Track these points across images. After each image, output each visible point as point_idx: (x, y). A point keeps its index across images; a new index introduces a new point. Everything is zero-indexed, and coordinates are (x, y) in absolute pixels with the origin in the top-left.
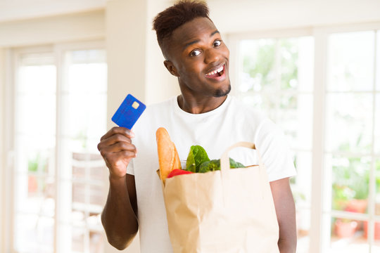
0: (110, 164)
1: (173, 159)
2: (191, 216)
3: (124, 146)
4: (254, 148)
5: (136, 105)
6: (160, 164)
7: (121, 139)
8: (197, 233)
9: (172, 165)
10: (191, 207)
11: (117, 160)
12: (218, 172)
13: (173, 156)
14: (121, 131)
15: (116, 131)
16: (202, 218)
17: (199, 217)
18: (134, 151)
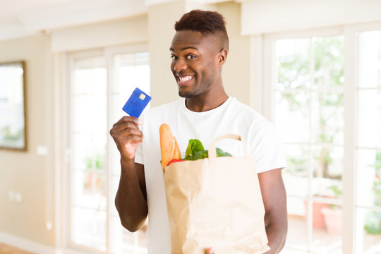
0: (120, 148)
1: (173, 151)
2: (183, 197)
3: (132, 132)
4: (240, 140)
5: (142, 97)
6: (162, 155)
7: (130, 126)
8: (187, 212)
9: (172, 156)
10: (183, 190)
11: (127, 143)
12: (206, 159)
13: (174, 147)
14: (130, 120)
15: (126, 120)
16: (192, 199)
17: (189, 198)
18: (141, 136)
